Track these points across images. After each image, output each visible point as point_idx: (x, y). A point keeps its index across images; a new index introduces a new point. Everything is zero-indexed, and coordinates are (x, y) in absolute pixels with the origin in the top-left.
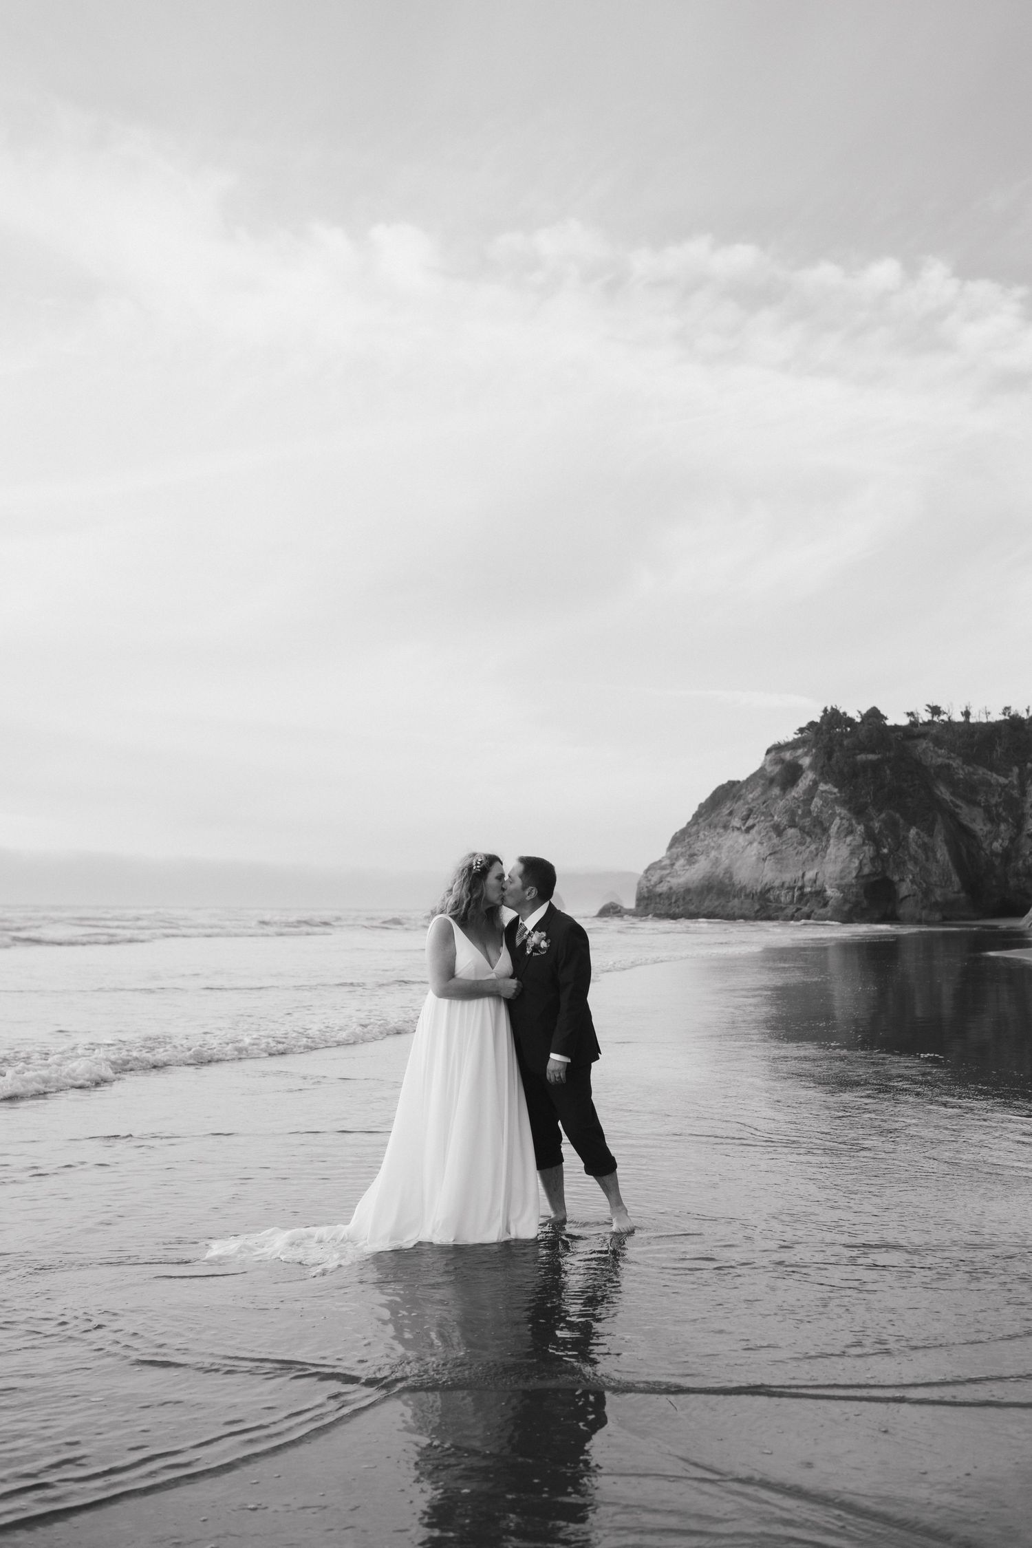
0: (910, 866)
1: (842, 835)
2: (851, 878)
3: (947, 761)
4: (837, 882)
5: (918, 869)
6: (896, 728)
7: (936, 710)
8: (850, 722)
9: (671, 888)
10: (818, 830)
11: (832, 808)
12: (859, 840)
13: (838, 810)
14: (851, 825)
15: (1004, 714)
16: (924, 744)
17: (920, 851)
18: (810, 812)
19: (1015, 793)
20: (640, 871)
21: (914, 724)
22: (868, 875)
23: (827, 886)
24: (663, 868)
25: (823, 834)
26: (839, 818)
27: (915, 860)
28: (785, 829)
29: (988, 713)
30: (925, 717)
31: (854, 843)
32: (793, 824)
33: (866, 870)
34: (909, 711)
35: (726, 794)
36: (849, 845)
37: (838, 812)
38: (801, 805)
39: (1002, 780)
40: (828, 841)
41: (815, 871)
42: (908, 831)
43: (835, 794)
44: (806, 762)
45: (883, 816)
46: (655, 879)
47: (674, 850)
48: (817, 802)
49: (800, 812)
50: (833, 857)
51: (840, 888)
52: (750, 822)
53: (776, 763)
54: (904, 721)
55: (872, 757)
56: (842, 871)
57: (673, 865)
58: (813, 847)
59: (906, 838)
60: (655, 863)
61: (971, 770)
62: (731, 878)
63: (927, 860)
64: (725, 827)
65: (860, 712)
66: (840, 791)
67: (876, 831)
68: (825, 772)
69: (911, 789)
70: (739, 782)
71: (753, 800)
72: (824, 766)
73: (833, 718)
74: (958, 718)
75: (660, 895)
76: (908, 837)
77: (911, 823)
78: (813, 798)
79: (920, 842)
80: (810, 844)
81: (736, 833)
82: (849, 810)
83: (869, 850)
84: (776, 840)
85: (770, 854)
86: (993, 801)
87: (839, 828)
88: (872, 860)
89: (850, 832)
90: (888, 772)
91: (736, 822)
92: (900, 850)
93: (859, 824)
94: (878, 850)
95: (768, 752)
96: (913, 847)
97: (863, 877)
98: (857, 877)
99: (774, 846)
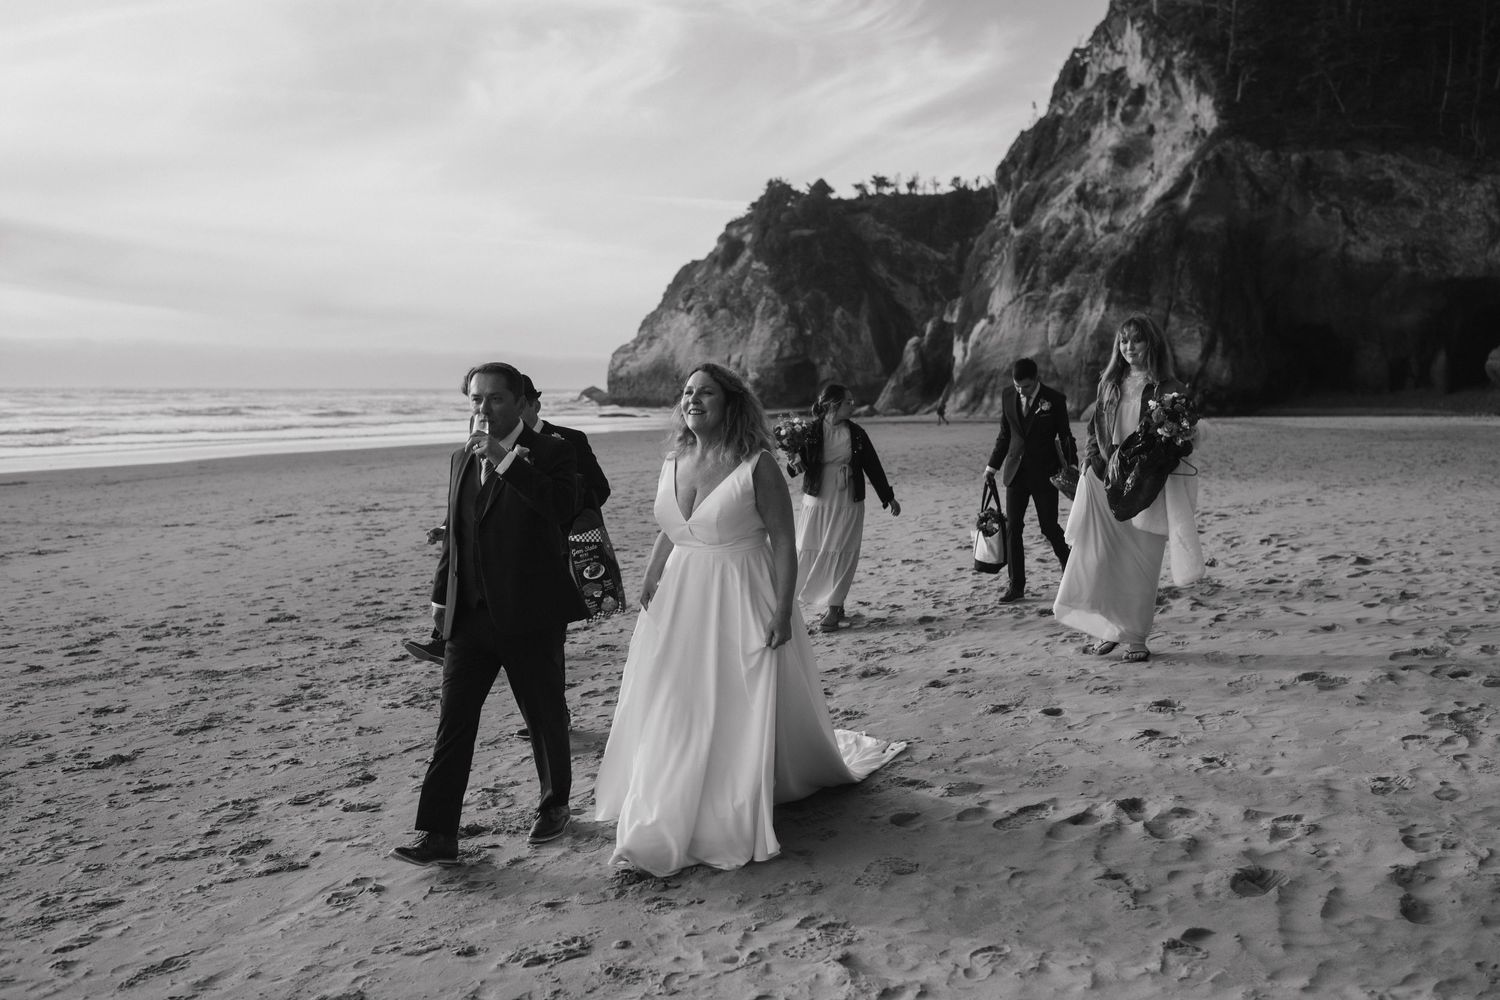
0: (833, 348)
1: (767, 315)
2: (770, 362)
3: (885, 236)
4: (759, 365)
5: (840, 351)
6: (839, 201)
7: (880, 182)
8: (794, 194)
9: (629, 373)
10: (745, 311)
11: (760, 288)
12: (781, 321)
13: (767, 290)
14: (776, 305)
15: (953, 184)
16: (867, 218)
17: (843, 332)
18: (740, 292)
19: (952, 270)
21: (860, 198)
22: (790, 358)
23: (749, 370)
24: (627, 352)
25: (750, 315)
26: (766, 297)
27: (838, 344)
28: (716, 310)
29: (937, 185)
30: (872, 190)
31: (777, 324)
32: (724, 305)
33: (786, 353)
34: (858, 182)
35: (687, 272)
36: (772, 326)
37: (765, 291)
38: (734, 284)
39: (940, 256)
40: (753, 322)
41: (739, 354)
42: (834, 310)
43: (764, 272)
44: (748, 238)
45: (808, 295)
46: (617, 363)
47: (642, 333)
48: (749, 281)
49: (732, 292)
50: (756, 339)
51: (758, 370)
52: (691, 302)
54: (852, 194)
55: (806, 232)
56: (763, 354)
57: (635, 348)
58: (740, 328)
59: (830, 318)
60: (623, 347)
61: (910, 245)
62: (673, 361)
63: (850, 341)
64: (676, 309)
65: (808, 185)
66: (770, 270)
68: (759, 250)
69: (841, 266)
70: (699, 261)
71: (699, 280)
72: (759, 243)
73: (778, 192)
74: (904, 190)
75: (621, 379)
76: (832, 317)
77: (837, 302)
78: (745, 276)
79: (844, 322)
80: (738, 325)
81: (682, 315)
82: (776, 289)
83: (791, 332)
84: (707, 322)
85: (701, 337)
86: (930, 278)
87: (764, 308)
88: (794, 342)
89: (774, 312)
90: (819, 248)
91: (680, 303)
92: (824, 331)
93: (783, 303)
94: (800, 332)
95: (725, 229)
96: (837, 328)
97: (783, 360)
98: (776, 360)
99: (705, 327)
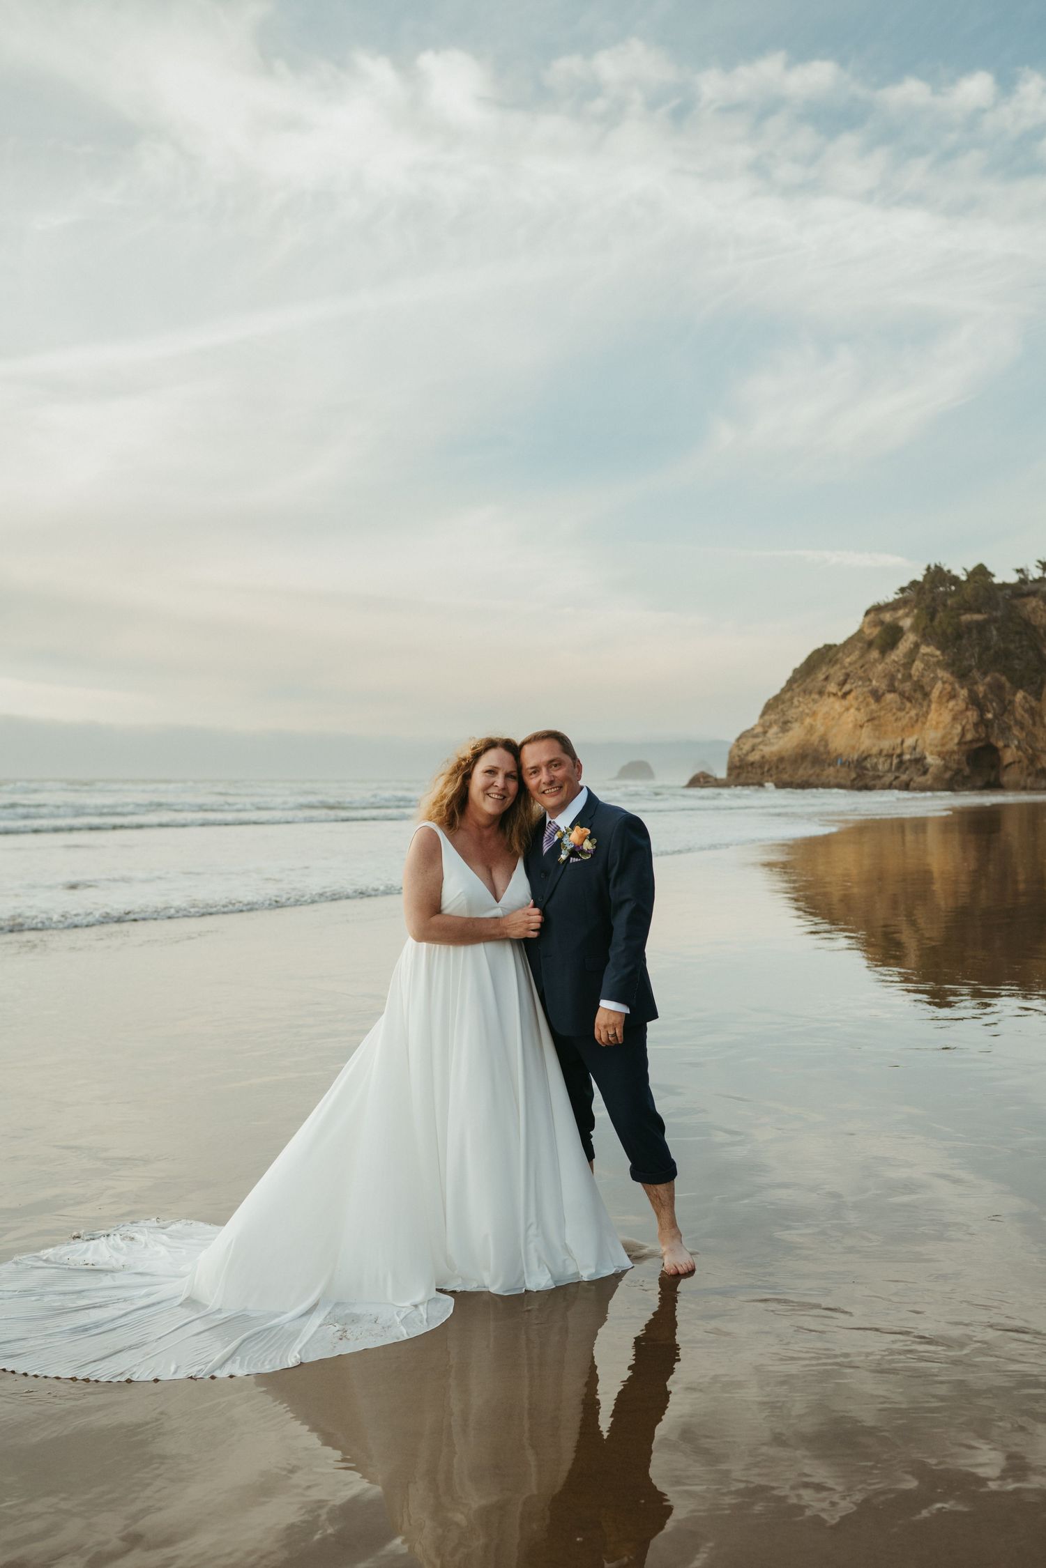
0: (1016, 731)
1: (944, 700)
2: (952, 745)
4: (939, 749)
5: (1024, 734)
6: (1004, 586)
8: (955, 580)
9: (763, 757)
10: (919, 695)
11: (934, 672)
12: (962, 705)
13: (941, 673)
14: (953, 689)
16: (1033, 602)
17: (1026, 716)
18: (910, 676)
20: (732, 738)
21: (1023, 581)
22: (971, 742)
23: (927, 754)
24: (756, 736)
25: (924, 699)
26: (942, 681)
27: (1022, 727)
28: (883, 694)
30: (1036, 573)
31: (957, 708)
32: (892, 689)
33: (969, 737)
34: (1019, 568)
35: (823, 657)
36: (952, 710)
37: (940, 675)
38: (901, 669)
40: (929, 706)
41: (915, 737)
42: (1014, 694)
43: (937, 656)
45: (988, 679)
46: (746, 747)
47: (766, 717)
48: (918, 665)
49: (900, 676)
50: (934, 723)
51: (940, 755)
52: (847, 687)
53: (875, 626)
54: (1013, 578)
55: (977, 617)
56: (943, 737)
57: (765, 733)
58: (913, 713)
59: (1011, 702)
60: (748, 731)
62: (826, 746)
63: (1034, 724)
64: (821, 693)
65: (965, 570)
66: (943, 654)
67: (981, 695)
68: (926, 635)
69: (1019, 651)
70: (835, 645)
71: (850, 664)
72: (926, 627)
73: (937, 575)
75: (752, 764)
76: (1014, 701)
77: (1018, 685)
78: (913, 661)
79: (1027, 706)
80: (910, 709)
81: (832, 699)
82: (952, 673)
83: (972, 716)
84: (874, 706)
85: (868, 721)
87: (941, 693)
88: (976, 725)
89: (953, 696)
90: (995, 633)
91: (832, 687)
92: (1006, 715)
93: (962, 688)
94: (982, 715)
95: (867, 613)
96: (1019, 712)
97: (965, 743)
98: (959, 744)
99: (872, 712)
